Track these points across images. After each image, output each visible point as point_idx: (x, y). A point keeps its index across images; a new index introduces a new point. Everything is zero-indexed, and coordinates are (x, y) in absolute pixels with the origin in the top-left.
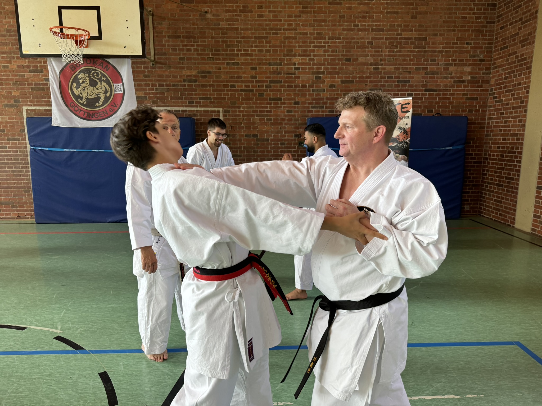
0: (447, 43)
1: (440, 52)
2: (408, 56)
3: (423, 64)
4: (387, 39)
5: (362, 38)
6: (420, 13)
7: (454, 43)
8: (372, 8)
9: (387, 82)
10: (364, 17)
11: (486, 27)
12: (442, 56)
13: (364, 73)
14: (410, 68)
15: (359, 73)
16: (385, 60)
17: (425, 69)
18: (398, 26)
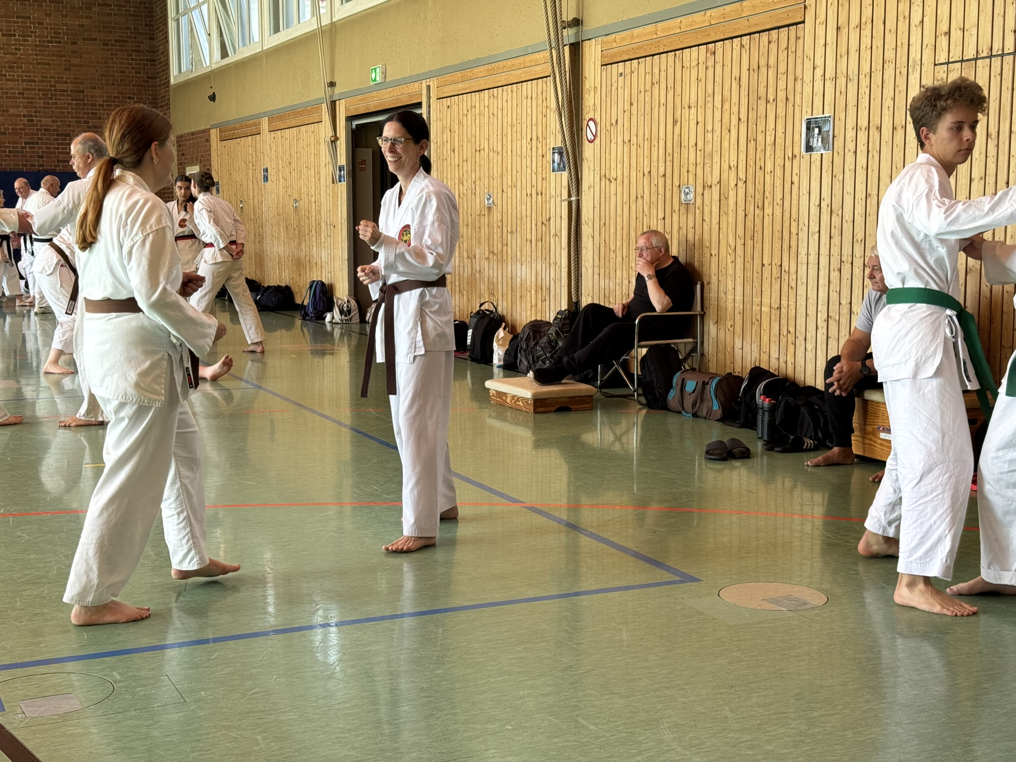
0: (107, 97)
1: (100, 105)
2: (65, 108)
3: (83, 118)
4: (39, 90)
5: (10, 89)
6: (74, 66)
7: (115, 97)
8: (20, 58)
9: (44, 134)
10: (13, 67)
11: (148, 82)
12: (103, 110)
13: (17, 125)
14: (69, 121)
15: (11, 125)
16: (40, 112)
17: (85, 122)
18: (51, 77)
